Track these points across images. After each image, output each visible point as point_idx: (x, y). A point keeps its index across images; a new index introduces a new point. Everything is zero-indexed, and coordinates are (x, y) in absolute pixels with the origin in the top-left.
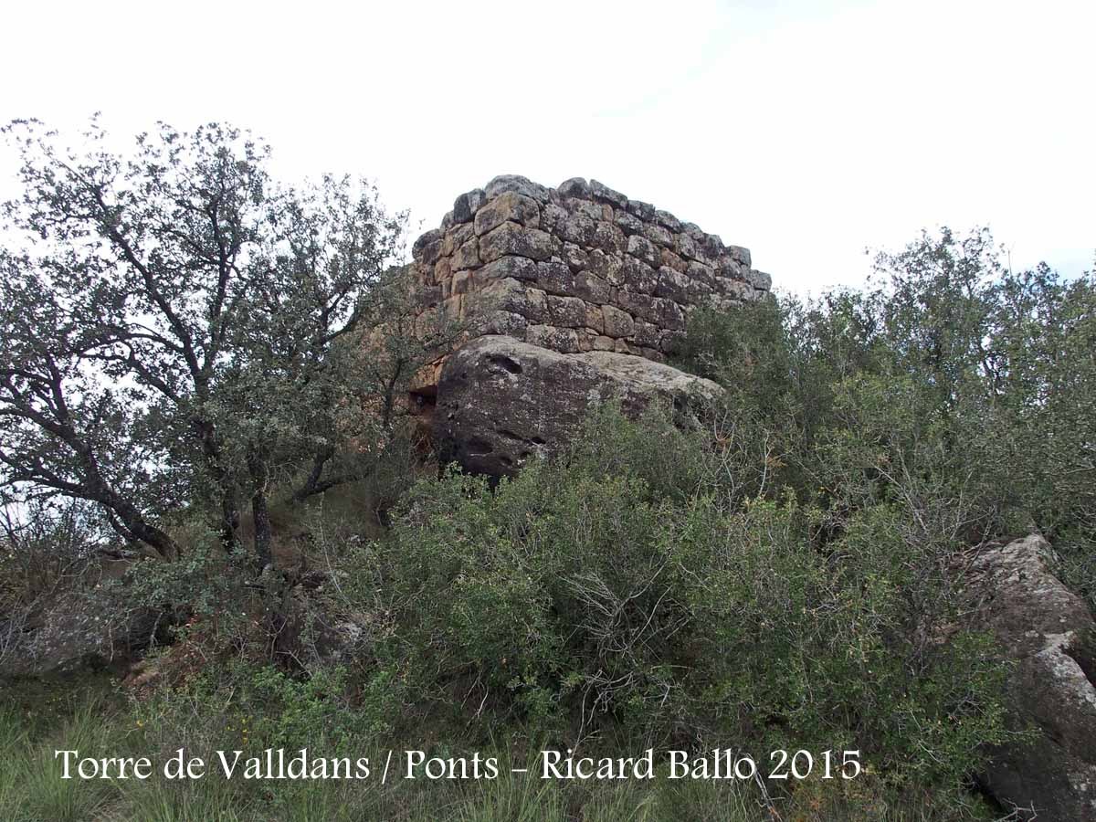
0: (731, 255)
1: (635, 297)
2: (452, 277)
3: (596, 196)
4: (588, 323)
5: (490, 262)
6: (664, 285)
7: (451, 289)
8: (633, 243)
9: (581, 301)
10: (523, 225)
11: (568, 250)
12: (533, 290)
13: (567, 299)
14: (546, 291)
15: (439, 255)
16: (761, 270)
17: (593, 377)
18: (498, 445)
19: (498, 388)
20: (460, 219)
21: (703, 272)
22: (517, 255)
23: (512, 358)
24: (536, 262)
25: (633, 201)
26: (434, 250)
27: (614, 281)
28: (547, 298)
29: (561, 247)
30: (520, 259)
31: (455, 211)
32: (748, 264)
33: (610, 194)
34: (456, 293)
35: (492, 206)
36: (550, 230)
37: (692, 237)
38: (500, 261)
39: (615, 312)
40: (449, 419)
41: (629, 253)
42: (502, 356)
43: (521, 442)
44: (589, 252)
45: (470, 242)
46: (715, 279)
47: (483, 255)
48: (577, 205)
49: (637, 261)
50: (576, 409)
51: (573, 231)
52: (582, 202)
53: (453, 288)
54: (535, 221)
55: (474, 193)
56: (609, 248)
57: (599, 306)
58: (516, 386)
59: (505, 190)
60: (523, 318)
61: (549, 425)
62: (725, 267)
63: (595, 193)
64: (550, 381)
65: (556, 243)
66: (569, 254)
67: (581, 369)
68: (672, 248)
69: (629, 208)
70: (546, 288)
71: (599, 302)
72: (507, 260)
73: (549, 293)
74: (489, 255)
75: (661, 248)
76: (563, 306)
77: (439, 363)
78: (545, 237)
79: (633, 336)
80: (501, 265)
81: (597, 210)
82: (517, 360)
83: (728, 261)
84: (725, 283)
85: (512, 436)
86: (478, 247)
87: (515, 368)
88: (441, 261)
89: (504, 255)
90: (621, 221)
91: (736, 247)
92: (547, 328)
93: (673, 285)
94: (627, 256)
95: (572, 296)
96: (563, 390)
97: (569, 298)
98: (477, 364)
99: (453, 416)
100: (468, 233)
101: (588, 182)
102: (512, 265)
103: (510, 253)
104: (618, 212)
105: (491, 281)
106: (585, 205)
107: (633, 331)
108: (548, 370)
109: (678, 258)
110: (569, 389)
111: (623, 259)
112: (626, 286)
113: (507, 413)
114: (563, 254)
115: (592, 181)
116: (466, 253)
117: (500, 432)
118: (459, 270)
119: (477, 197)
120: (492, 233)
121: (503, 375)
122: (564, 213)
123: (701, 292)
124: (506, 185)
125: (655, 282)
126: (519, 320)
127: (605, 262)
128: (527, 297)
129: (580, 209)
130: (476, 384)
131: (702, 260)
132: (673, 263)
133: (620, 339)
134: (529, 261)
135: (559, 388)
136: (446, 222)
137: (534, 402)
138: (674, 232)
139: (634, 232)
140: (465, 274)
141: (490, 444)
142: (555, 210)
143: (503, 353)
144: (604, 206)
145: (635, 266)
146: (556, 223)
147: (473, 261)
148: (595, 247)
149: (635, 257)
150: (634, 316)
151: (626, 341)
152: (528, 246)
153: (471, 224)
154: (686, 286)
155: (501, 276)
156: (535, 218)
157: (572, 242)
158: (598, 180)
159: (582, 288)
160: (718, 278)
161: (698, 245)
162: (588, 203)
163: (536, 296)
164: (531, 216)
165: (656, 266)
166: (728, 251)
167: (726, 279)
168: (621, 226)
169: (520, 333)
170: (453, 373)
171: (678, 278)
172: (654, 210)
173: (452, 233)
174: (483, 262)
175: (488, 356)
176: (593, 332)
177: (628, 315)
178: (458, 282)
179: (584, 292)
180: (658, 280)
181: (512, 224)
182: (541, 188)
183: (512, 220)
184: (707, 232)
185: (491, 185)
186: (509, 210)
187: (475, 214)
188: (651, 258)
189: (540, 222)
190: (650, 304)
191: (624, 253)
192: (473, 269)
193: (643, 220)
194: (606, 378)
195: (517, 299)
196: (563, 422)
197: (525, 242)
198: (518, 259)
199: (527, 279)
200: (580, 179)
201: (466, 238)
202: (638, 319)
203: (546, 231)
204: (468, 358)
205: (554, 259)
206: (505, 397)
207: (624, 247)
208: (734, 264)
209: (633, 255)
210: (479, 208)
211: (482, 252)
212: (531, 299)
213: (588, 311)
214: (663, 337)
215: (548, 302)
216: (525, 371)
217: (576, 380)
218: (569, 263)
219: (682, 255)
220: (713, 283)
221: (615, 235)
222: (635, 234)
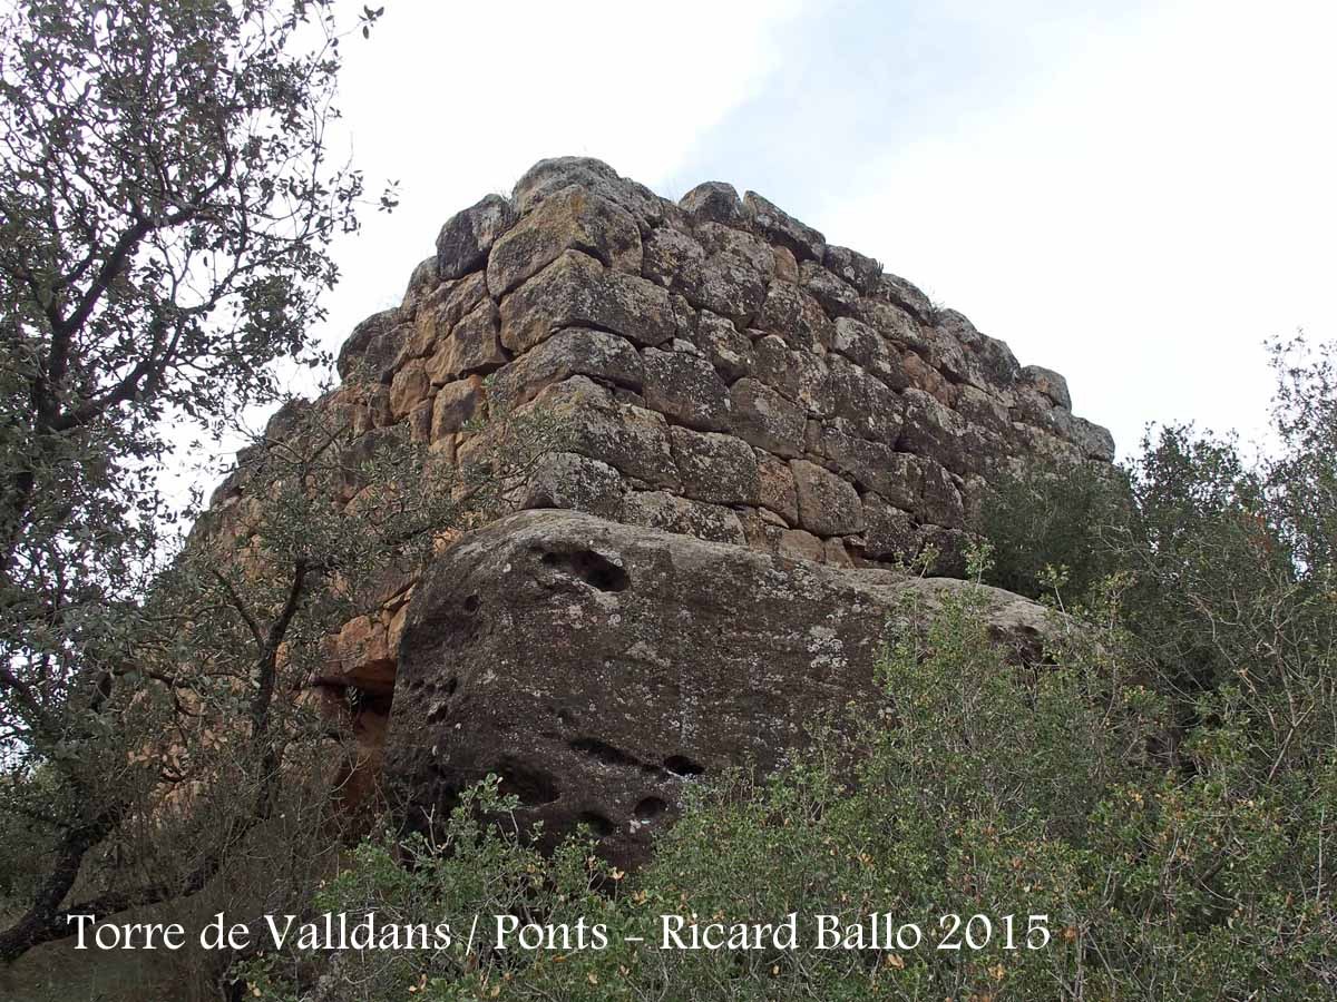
0: (1032, 383)
1: (861, 447)
2: (433, 398)
3: (761, 226)
4: (764, 498)
5: (527, 350)
6: (917, 426)
7: (429, 427)
8: (846, 332)
9: (745, 445)
10: (606, 264)
11: (710, 329)
12: (634, 408)
13: (714, 438)
14: (667, 416)
15: (400, 355)
16: (1093, 419)
17: (817, 596)
18: (573, 777)
19: (568, 628)
20: (451, 269)
21: (988, 409)
22: (595, 327)
23: (601, 551)
24: (640, 346)
25: (838, 249)
26: (391, 348)
27: (815, 406)
28: (668, 433)
29: (694, 322)
30: (603, 336)
31: (439, 256)
32: (1067, 405)
33: (791, 226)
34: (443, 431)
35: (531, 224)
36: (667, 281)
37: (958, 337)
38: (555, 340)
39: (821, 476)
40: (432, 719)
41: (839, 351)
42: (570, 545)
43: (636, 771)
44: (755, 339)
45: (477, 313)
46: (1013, 427)
47: (510, 336)
48: (721, 238)
49: (859, 371)
50: (779, 678)
51: (717, 290)
52: (732, 233)
53: (436, 423)
54: (634, 257)
55: (488, 203)
56: (799, 335)
57: (786, 460)
58: (615, 620)
59: (559, 186)
60: (614, 472)
61: (709, 722)
62: (1027, 405)
63: (759, 219)
64: (704, 606)
65: (682, 311)
66: (713, 337)
67: (782, 576)
68: (923, 352)
69: (832, 260)
70: (665, 408)
71: (784, 451)
72: (571, 337)
73: (672, 419)
74: (527, 331)
75: (901, 351)
76: (706, 453)
77: (401, 603)
78: (659, 295)
79: (861, 535)
80: (560, 349)
81: (765, 253)
82: (613, 556)
83: (1031, 395)
84: (1032, 436)
85: (613, 756)
86: (498, 322)
87: (609, 577)
88: (407, 368)
89: (563, 327)
90: (817, 283)
91: (1042, 370)
92: (674, 500)
93: (935, 428)
94: (836, 357)
95: (725, 431)
96: (739, 630)
97: (719, 436)
98: (509, 568)
99: (442, 711)
100: (470, 295)
101: (742, 196)
102: (583, 349)
103: (576, 322)
104: (809, 266)
105: (529, 391)
106: (740, 239)
107: (861, 524)
108: (698, 580)
109: (938, 376)
110: (756, 625)
111: (829, 362)
112: (838, 421)
113: (594, 692)
114: (700, 335)
115: (750, 194)
116: (468, 340)
117: (577, 744)
118: (451, 378)
119: (494, 212)
120: (532, 282)
121: (575, 594)
122: (696, 250)
123: (990, 449)
124: (564, 177)
125: (898, 418)
126: (605, 476)
127: (792, 364)
128: (621, 421)
129: (729, 247)
130: (506, 621)
131: (982, 384)
132: (929, 384)
133: (835, 540)
134: (624, 343)
135: (729, 625)
136: (418, 284)
137: (667, 663)
138: (924, 323)
139: (847, 310)
140: (465, 387)
141: (551, 778)
142: (676, 241)
143: (577, 537)
144: (779, 250)
145: (855, 380)
146: (680, 268)
147: (486, 352)
148: (769, 330)
149: (854, 362)
150: (861, 489)
151: (848, 546)
152: (619, 310)
153: (479, 275)
154: (960, 433)
155: (556, 375)
156: (631, 251)
157: (720, 314)
158: (761, 192)
159: (745, 417)
160: (1019, 426)
161: (971, 354)
162: (745, 237)
163: (643, 422)
164: (624, 246)
165: (897, 386)
166: (1029, 376)
167: (1033, 429)
168: (816, 293)
169: (610, 507)
170: (440, 602)
171: (942, 415)
172: (880, 271)
173: (431, 304)
174: (509, 354)
175: (535, 547)
176: (774, 517)
177: (848, 485)
178: (447, 407)
179: (750, 424)
180: (903, 415)
181: (582, 257)
182: (644, 192)
183: (580, 247)
184: (986, 333)
185: (527, 182)
186: (574, 226)
187: (488, 250)
188: (886, 367)
189: (643, 262)
190: (892, 466)
191: (829, 351)
192: (482, 371)
193: (862, 292)
194: (850, 596)
195: (598, 428)
196: (745, 713)
197: (613, 301)
198: (599, 337)
199: (621, 384)
200: (727, 186)
201: (466, 306)
202: (871, 497)
203: (658, 282)
204: (482, 558)
205: (680, 344)
206: (588, 650)
207: (828, 336)
208: (1042, 402)
209: (848, 356)
210: (498, 233)
211: (506, 330)
212: (632, 428)
213: (762, 469)
214: (925, 541)
215: (670, 440)
216: (636, 581)
217: (772, 604)
218: (714, 356)
219: (944, 370)
220: (1009, 433)
221: (808, 312)
222: (846, 316)
